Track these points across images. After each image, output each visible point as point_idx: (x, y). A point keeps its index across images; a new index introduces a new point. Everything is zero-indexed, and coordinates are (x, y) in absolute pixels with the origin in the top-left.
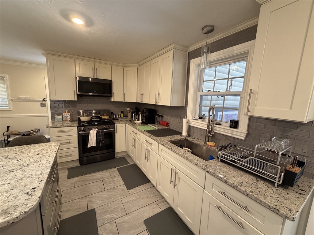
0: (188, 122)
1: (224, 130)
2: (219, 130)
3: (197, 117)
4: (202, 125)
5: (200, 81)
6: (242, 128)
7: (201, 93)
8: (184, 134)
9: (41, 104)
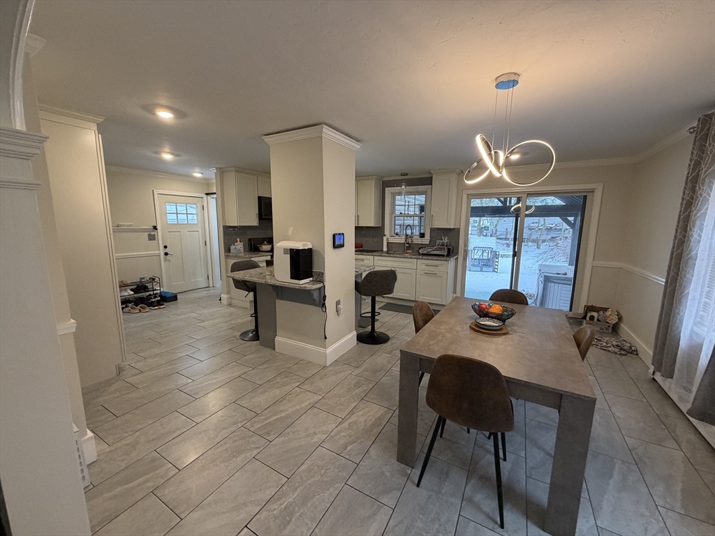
0: (387, 239)
1: (417, 240)
2: (415, 241)
3: (393, 234)
4: (400, 240)
5: (393, 205)
6: (427, 237)
7: (394, 215)
8: (385, 249)
9: (149, 235)
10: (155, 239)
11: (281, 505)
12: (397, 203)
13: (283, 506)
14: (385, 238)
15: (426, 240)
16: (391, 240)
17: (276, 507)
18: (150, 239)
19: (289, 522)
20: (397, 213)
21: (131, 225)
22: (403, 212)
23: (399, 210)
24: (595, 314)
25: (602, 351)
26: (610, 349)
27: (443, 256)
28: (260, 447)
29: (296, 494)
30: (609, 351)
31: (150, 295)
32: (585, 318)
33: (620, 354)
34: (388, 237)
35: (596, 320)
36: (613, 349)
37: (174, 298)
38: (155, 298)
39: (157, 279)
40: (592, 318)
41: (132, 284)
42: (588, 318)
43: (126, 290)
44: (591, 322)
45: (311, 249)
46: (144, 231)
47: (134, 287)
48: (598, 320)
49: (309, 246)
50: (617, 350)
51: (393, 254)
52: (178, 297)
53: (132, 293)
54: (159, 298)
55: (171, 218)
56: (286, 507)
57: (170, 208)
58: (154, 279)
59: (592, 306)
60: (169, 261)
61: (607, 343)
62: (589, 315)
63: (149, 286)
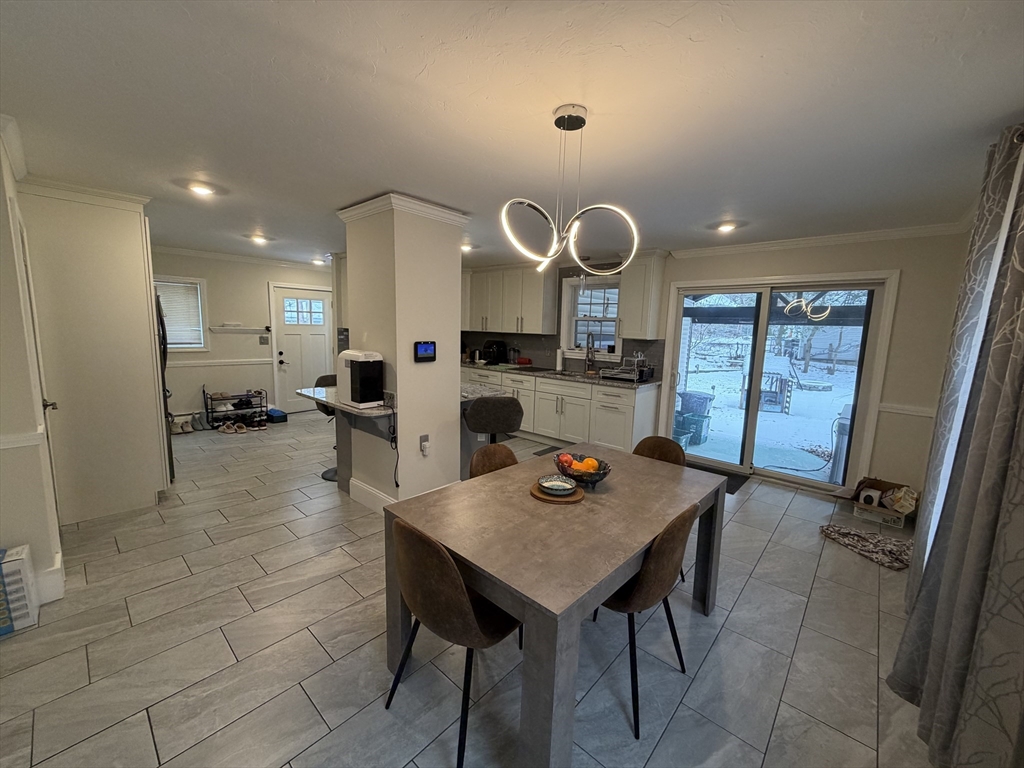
0: (563, 353)
1: (602, 356)
2: (598, 357)
3: (573, 347)
4: (581, 355)
5: (574, 304)
6: (619, 351)
7: (576, 318)
8: (559, 368)
9: (261, 338)
10: (267, 344)
11: (204, 692)
12: (581, 300)
13: (205, 694)
14: (559, 351)
15: (616, 357)
16: (569, 355)
17: (196, 693)
18: (261, 343)
19: (197, 715)
20: (581, 315)
21: (239, 325)
22: (588, 314)
23: (583, 310)
24: (875, 494)
25: (859, 557)
26: (874, 556)
27: (632, 381)
28: (236, 616)
29: (231, 682)
30: (872, 560)
31: (255, 412)
32: (856, 498)
33: (889, 567)
34: (566, 350)
35: (875, 503)
36: (880, 556)
37: (282, 418)
38: (260, 416)
39: (264, 393)
40: (869, 500)
41: (234, 397)
42: (862, 500)
43: (225, 405)
44: (867, 507)
45: (381, 362)
46: (255, 332)
47: (236, 401)
48: (881, 504)
49: (378, 357)
50: (886, 559)
51: (569, 375)
52: (288, 418)
53: (232, 408)
54: (265, 417)
55: (290, 317)
56: (207, 696)
57: (291, 305)
58: (260, 393)
59: (875, 479)
60: (285, 371)
61: (875, 546)
62: (863, 494)
63: (255, 401)
